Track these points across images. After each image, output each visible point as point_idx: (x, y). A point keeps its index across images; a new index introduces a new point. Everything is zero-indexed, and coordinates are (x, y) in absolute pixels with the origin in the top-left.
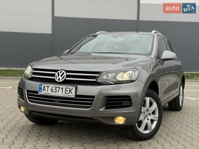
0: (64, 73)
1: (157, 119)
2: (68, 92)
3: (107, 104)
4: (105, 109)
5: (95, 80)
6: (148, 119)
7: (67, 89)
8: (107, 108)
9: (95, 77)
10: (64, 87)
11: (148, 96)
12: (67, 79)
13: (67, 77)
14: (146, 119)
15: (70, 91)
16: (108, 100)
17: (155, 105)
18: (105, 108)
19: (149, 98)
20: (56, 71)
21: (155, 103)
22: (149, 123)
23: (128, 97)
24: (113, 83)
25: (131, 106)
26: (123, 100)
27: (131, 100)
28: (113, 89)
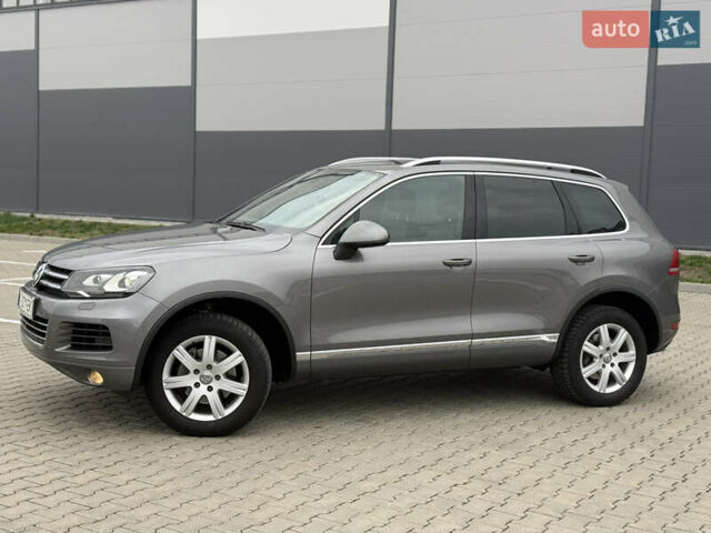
1: (245, 393)
3: (74, 339)
4: (68, 349)
5: (59, 287)
6: (210, 389)
8: (74, 347)
9: (63, 280)
11: (211, 333)
12: (41, 281)
14: (203, 387)
16: (74, 332)
17: (237, 358)
18: (69, 346)
21: (238, 352)
22: (213, 399)
23: (105, 327)
24: (88, 296)
25: (110, 348)
26: (96, 334)
27: (109, 334)
28: (80, 308)
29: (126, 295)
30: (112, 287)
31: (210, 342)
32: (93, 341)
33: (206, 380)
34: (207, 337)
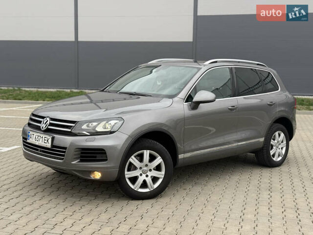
0: (47, 121)
1: (163, 176)
2: (46, 141)
3: (81, 157)
4: (78, 162)
5: (70, 130)
6: (147, 176)
7: (46, 139)
8: (82, 161)
9: (71, 126)
10: (44, 136)
11: (147, 149)
12: (49, 127)
13: (49, 125)
14: (144, 176)
15: (48, 141)
16: (82, 153)
17: (159, 160)
18: (79, 160)
19: (148, 151)
20: (43, 118)
21: (160, 157)
22: (149, 180)
23: (102, 150)
24: (89, 134)
25: (106, 160)
26: (97, 153)
27: (105, 153)
28: (86, 141)
29: (111, 132)
30: (100, 129)
31: (146, 154)
32: (95, 157)
33: (144, 172)
34: (145, 151)
